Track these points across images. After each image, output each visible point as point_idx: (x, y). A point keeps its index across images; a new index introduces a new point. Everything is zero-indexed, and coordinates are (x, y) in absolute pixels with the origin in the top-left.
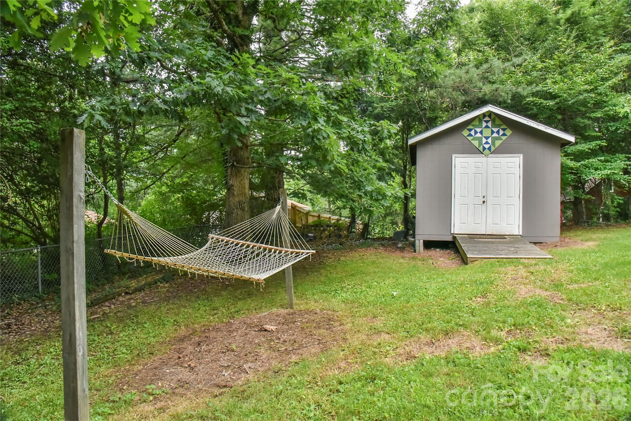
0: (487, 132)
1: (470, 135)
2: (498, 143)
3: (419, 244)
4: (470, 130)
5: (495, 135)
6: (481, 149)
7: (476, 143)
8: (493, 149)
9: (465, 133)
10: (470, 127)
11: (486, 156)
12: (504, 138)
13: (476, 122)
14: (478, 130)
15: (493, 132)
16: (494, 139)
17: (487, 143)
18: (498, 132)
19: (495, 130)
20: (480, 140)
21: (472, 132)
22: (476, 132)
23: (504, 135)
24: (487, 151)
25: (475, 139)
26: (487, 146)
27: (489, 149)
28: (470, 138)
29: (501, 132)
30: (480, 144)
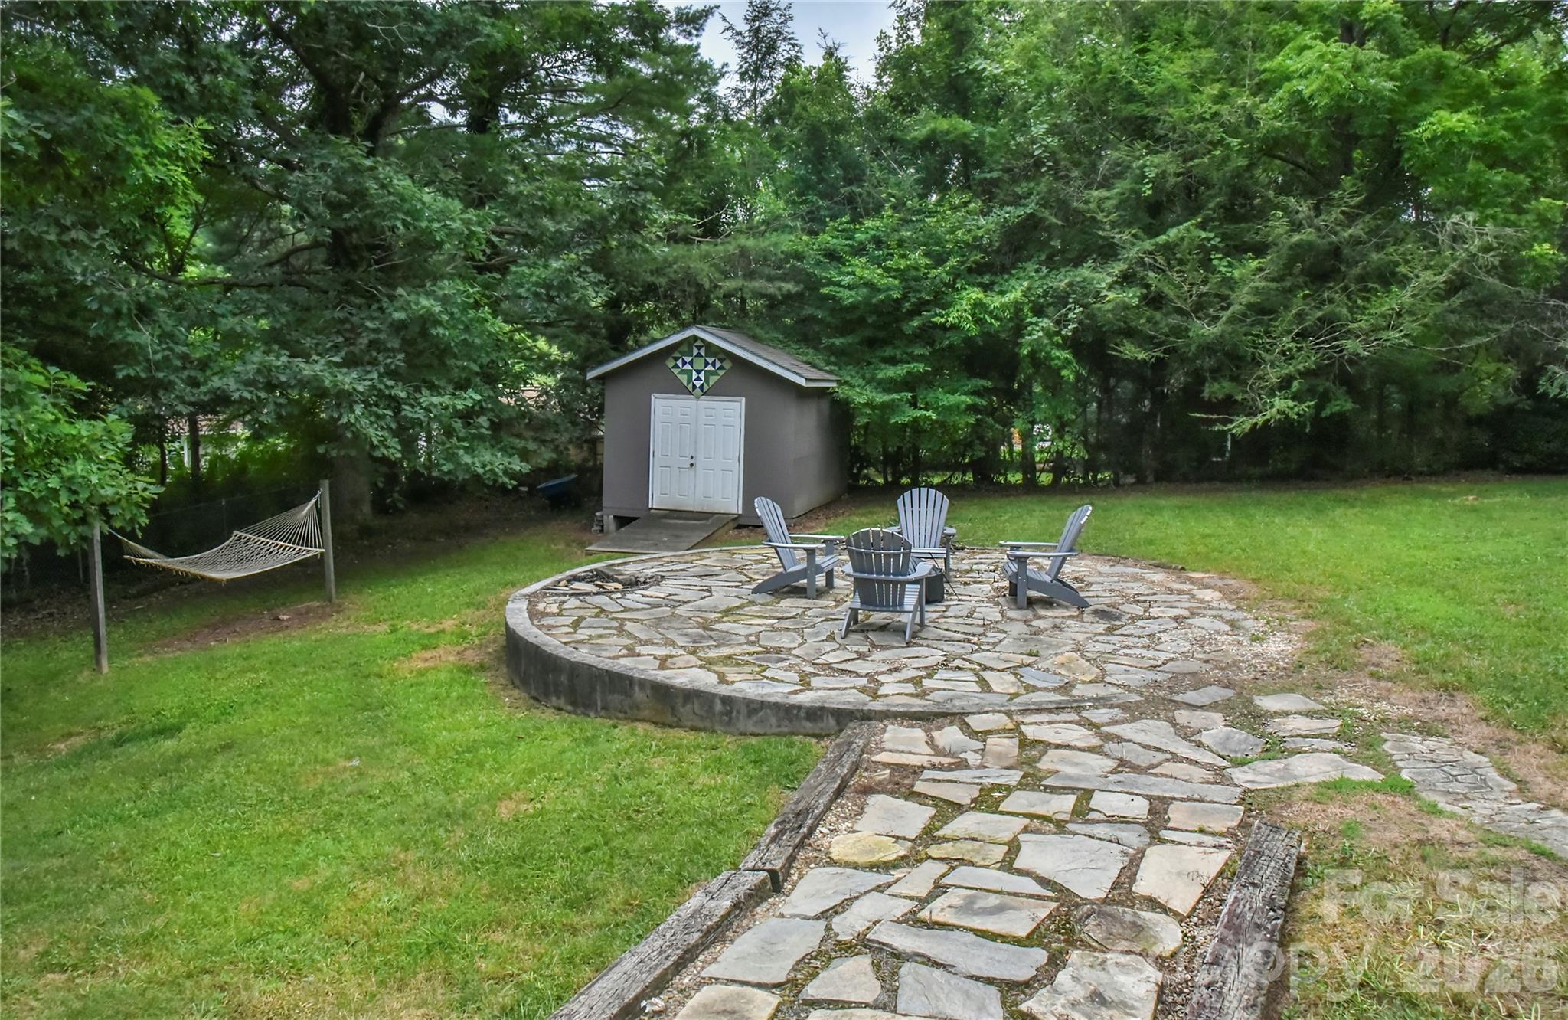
0: (699, 364)
1: (677, 366)
2: (713, 379)
3: (609, 521)
4: (676, 359)
5: (710, 368)
6: (690, 387)
7: (684, 379)
8: (706, 387)
9: (670, 363)
10: (677, 355)
11: (698, 398)
12: (721, 372)
13: (684, 348)
14: (688, 359)
15: (707, 364)
16: (708, 374)
17: (698, 379)
18: (714, 364)
19: (710, 360)
20: (689, 373)
21: (680, 363)
22: (684, 363)
23: (721, 368)
24: (698, 390)
25: (683, 372)
26: (698, 384)
27: (702, 387)
28: (676, 371)
29: (718, 364)
30: (690, 380)
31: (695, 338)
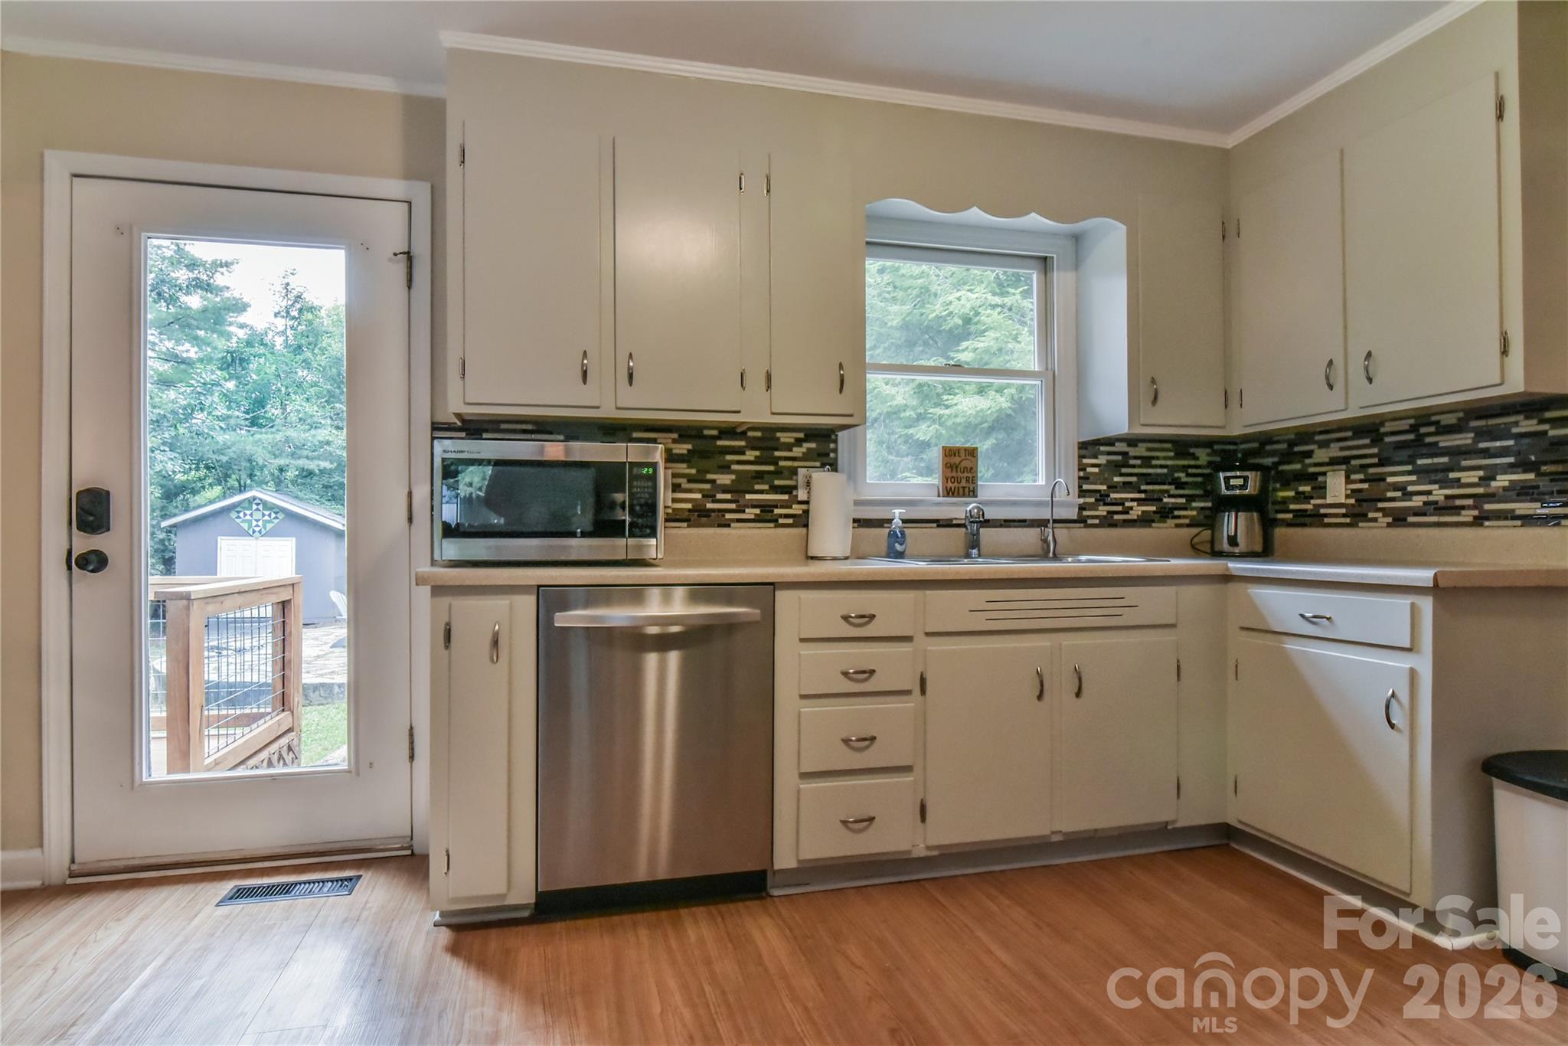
0: (258, 515)
1: (239, 517)
2: (269, 526)
4: (238, 512)
5: (266, 518)
6: (251, 532)
7: (245, 526)
8: (263, 532)
9: (233, 515)
10: (239, 509)
11: (257, 539)
12: (276, 521)
13: (245, 505)
14: (248, 512)
15: (264, 515)
16: (265, 522)
17: (257, 526)
18: (270, 515)
19: (267, 513)
20: (250, 522)
21: (241, 515)
22: (245, 515)
23: (276, 518)
24: (257, 534)
25: (244, 521)
26: (257, 529)
27: (260, 532)
28: (238, 521)
29: (273, 515)
30: (250, 527)
31: (255, 498)
